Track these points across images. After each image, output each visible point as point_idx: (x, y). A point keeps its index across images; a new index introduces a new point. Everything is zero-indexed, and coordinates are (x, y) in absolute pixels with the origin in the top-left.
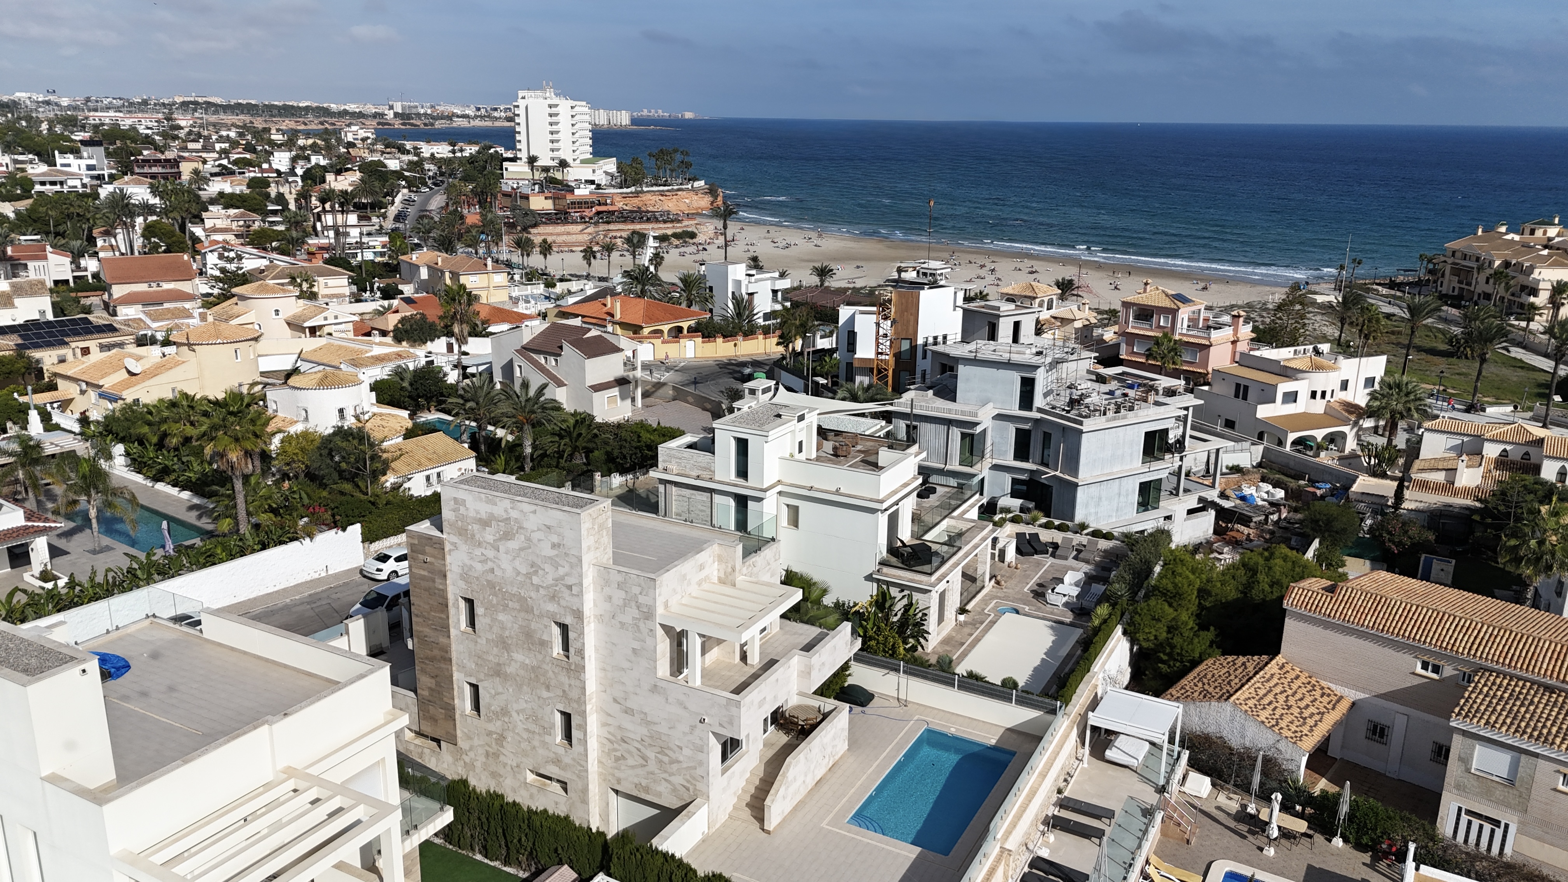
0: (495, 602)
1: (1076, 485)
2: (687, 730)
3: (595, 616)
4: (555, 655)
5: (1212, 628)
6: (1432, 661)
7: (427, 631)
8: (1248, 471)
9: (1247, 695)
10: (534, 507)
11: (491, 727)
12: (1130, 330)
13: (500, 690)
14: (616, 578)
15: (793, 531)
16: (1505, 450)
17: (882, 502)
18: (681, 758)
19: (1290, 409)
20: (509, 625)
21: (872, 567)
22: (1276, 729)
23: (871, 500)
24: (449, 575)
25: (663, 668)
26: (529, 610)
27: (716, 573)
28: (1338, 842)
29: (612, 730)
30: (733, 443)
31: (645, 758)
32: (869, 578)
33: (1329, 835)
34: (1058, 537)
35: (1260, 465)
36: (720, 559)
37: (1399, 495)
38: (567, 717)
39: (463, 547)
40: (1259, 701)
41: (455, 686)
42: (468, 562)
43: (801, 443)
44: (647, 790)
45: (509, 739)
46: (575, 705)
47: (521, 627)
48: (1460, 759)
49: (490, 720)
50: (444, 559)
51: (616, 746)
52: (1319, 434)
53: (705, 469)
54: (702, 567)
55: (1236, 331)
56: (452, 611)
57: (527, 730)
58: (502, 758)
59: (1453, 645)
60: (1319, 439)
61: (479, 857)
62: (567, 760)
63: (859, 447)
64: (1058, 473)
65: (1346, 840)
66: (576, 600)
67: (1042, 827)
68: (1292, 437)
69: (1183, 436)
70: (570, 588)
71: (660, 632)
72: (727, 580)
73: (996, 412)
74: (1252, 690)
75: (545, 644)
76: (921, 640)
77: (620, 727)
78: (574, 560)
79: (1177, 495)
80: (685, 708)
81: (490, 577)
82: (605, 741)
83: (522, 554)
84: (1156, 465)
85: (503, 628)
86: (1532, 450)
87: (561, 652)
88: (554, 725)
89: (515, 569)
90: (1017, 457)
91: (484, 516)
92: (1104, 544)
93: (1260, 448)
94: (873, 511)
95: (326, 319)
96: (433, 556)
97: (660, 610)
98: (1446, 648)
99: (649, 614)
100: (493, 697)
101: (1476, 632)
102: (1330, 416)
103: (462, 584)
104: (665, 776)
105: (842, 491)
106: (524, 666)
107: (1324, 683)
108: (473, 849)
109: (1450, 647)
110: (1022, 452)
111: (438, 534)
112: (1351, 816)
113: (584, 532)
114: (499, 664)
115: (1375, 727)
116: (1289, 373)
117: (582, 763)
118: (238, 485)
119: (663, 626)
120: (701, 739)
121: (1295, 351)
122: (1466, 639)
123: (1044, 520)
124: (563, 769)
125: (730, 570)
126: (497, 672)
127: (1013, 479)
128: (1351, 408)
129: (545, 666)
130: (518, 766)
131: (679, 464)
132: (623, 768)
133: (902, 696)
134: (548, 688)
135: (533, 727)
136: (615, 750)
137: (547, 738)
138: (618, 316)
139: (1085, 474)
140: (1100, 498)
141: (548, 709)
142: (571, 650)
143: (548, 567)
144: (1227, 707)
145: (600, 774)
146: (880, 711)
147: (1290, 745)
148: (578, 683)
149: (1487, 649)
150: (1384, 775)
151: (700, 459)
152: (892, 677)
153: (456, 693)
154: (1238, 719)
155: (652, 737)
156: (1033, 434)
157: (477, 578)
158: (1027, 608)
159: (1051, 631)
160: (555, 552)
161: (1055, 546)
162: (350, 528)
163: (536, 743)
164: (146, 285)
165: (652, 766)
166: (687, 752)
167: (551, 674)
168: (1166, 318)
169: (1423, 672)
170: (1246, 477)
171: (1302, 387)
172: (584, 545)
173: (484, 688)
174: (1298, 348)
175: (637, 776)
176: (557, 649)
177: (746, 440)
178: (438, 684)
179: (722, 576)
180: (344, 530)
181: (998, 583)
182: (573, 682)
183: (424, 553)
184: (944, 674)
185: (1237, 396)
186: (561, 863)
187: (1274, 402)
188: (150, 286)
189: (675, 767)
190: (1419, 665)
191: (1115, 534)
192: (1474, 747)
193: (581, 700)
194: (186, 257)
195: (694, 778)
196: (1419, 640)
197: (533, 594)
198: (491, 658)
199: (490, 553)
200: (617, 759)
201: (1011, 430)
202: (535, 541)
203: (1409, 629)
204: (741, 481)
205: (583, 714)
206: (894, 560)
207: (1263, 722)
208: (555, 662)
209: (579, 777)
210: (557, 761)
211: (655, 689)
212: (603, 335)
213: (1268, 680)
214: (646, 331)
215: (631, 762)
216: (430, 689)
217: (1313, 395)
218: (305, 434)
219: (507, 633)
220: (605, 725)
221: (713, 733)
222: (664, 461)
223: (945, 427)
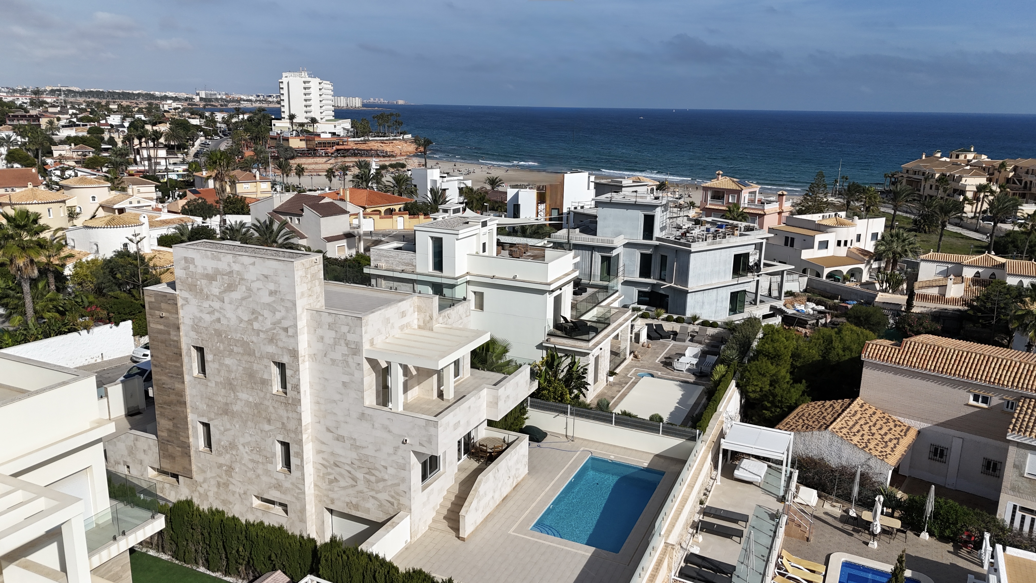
0: (222, 348)
1: (687, 292)
2: (391, 451)
3: (310, 356)
4: (274, 392)
5: (804, 381)
6: (982, 393)
7: (164, 378)
8: (798, 295)
9: (840, 426)
10: (253, 260)
11: (221, 460)
12: (708, 206)
13: (228, 426)
14: (328, 319)
15: (479, 313)
16: (978, 273)
17: (549, 284)
18: (386, 477)
19: (823, 253)
20: (235, 368)
21: (541, 338)
22: (867, 449)
23: (541, 284)
24: (182, 327)
25: (370, 398)
26: (250, 353)
27: (416, 322)
28: (925, 536)
29: (325, 456)
30: (430, 242)
31: (354, 479)
32: (540, 347)
33: (918, 531)
34: (677, 327)
35: (805, 291)
36: (419, 309)
37: (910, 304)
38: (286, 446)
39: (194, 302)
40: (850, 429)
41: (190, 426)
42: (198, 315)
43: (484, 244)
44: (356, 507)
45: (237, 470)
46: (293, 435)
47: (245, 369)
48: (1015, 466)
49: (220, 454)
50: (177, 313)
51: (329, 470)
52: (845, 269)
53: (408, 264)
54: (403, 314)
55: (781, 205)
56: (185, 359)
57: (252, 461)
58: (231, 487)
59: (999, 380)
60: (845, 273)
61: (202, 569)
62: (287, 485)
63: (529, 254)
64: (672, 285)
65: (931, 534)
66: (292, 340)
67: (691, 531)
68: (827, 271)
70: (286, 330)
71: (366, 366)
72: (426, 326)
73: (627, 241)
74: (843, 422)
75: (265, 383)
76: (583, 390)
77: (332, 454)
78: (289, 305)
79: (756, 304)
80: (389, 431)
81: (217, 326)
82: (320, 467)
83: (244, 303)
84: (742, 280)
85: (230, 371)
86: (997, 272)
87: (280, 389)
88: (275, 454)
89: (238, 317)
90: (641, 275)
91: (210, 271)
92: (711, 331)
93: (806, 279)
94: (542, 292)
95: (131, 203)
96: (167, 311)
97: (366, 346)
98: (994, 383)
99: (356, 350)
100: (222, 433)
101: (1016, 369)
102: (851, 257)
103: (193, 334)
104: (373, 493)
105: (518, 278)
106: (248, 403)
107: (894, 417)
108: (197, 563)
109: (997, 381)
110: (645, 271)
111: (173, 291)
112: (936, 514)
113: (297, 279)
114: (227, 404)
115: (936, 449)
116: (822, 228)
117: (300, 486)
118: (26, 287)
119: (369, 360)
120: (403, 458)
121: (823, 216)
122: (1009, 374)
123: (665, 316)
124: (284, 492)
125: (428, 318)
126: (226, 411)
127: (639, 292)
128: (865, 252)
129: (266, 403)
130: (245, 493)
131: (387, 262)
132: (336, 489)
133: (570, 434)
134: (269, 421)
135: (257, 457)
136: (329, 474)
137: (270, 467)
138: (348, 201)
139: (692, 285)
140: (703, 303)
141: (269, 441)
142: (289, 386)
143: (266, 313)
144: (826, 434)
145: (317, 496)
146: (552, 445)
147: (879, 462)
148: (295, 415)
149: (1026, 381)
151: (404, 257)
152: (562, 418)
153: (190, 432)
154: (835, 443)
155: (360, 460)
156: (653, 257)
157: (206, 328)
158: (659, 373)
159: (680, 388)
160: (272, 299)
161: (675, 334)
162: (122, 324)
163: (260, 471)
164: (3, 190)
165: (361, 486)
166: (391, 471)
167: (271, 409)
168: (734, 197)
169: (975, 403)
170: (797, 299)
171: (831, 237)
172: (298, 291)
173: (214, 426)
174: (825, 214)
175: (348, 495)
176: (276, 387)
177: (441, 239)
178: (175, 425)
179: (422, 324)
180: (117, 324)
181: (636, 357)
182: (290, 415)
183: (160, 309)
184: (604, 413)
185: (786, 244)
186: (274, 569)
187: (813, 248)
188: (6, 191)
189: (381, 485)
190: (971, 398)
191: (719, 323)
192: (1027, 456)
193: (298, 431)
194: (34, 170)
195: (398, 494)
196: (972, 378)
197: (254, 339)
198: (220, 399)
199: (217, 305)
200: (331, 482)
201: (637, 255)
202: (255, 290)
203: (963, 370)
204: (437, 273)
205: (300, 443)
206: (559, 333)
207: (856, 445)
208: (275, 397)
209: (297, 499)
210: (278, 486)
211: (362, 416)
212: (335, 202)
213: (854, 415)
214: (370, 210)
215: (342, 483)
216: (169, 430)
217: (839, 243)
218: (94, 261)
219: (233, 376)
220: (319, 452)
221: (414, 452)
222: (375, 260)
223: (590, 252)
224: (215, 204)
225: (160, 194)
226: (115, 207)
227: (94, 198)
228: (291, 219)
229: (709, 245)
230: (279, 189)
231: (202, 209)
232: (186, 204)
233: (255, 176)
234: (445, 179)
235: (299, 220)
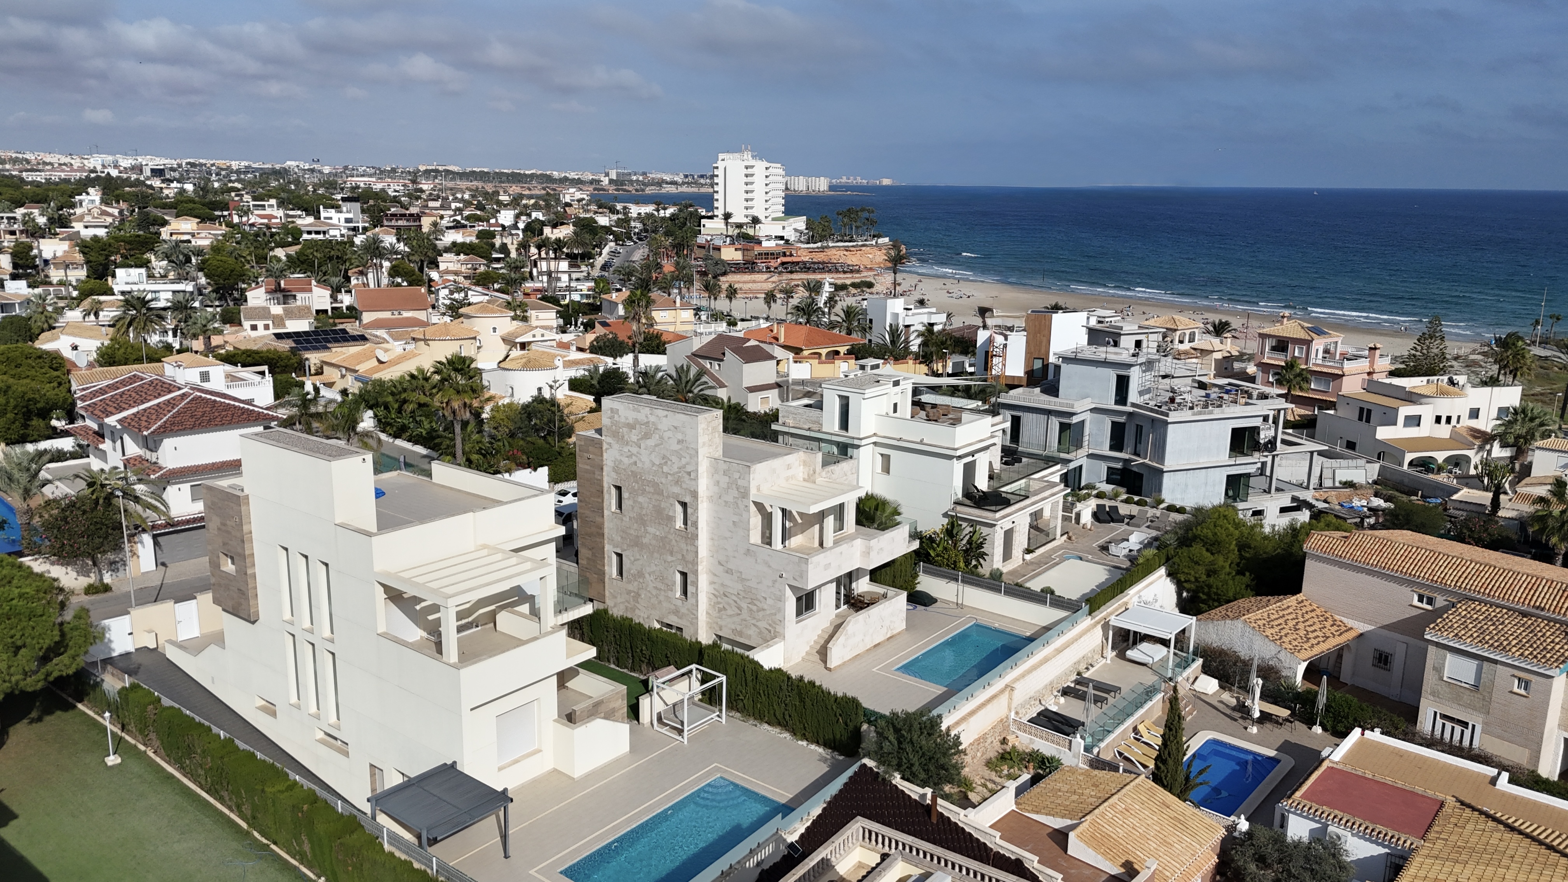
0: (636, 487)
1: (1162, 472)
2: (770, 584)
3: (708, 497)
4: (677, 527)
5: (1247, 574)
6: (1427, 593)
7: (587, 512)
8: (1361, 486)
9: (1259, 617)
10: (666, 413)
11: (630, 587)
12: (1266, 360)
13: (638, 557)
14: (725, 466)
15: (885, 476)
17: (956, 449)
18: (765, 607)
19: (1413, 432)
20: (646, 505)
21: (947, 506)
22: (1278, 642)
23: (947, 448)
24: (605, 468)
25: (756, 537)
26: (660, 493)
27: (801, 475)
28: (1318, 729)
29: (716, 586)
30: (837, 399)
31: (740, 608)
32: (945, 515)
33: (1310, 723)
34: (1134, 509)
35: (1375, 482)
36: (805, 463)
37: (1496, 504)
38: (684, 575)
39: (616, 446)
40: (1268, 622)
41: (606, 556)
42: (619, 458)
43: (895, 405)
44: (741, 634)
45: (643, 596)
46: (690, 566)
47: (654, 506)
48: (1435, 668)
49: (629, 582)
50: (602, 456)
51: (719, 599)
52: (1440, 456)
53: (814, 422)
54: (789, 467)
55: (1372, 363)
56: (606, 496)
57: (656, 588)
58: (637, 611)
59: (1443, 578)
60: (1440, 461)
61: (613, 666)
62: (683, 610)
63: (950, 416)
64: (1147, 461)
65: (1325, 729)
66: (693, 483)
67: (1056, 693)
68: (1409, 457)
69: (1275, 438)
70: (689, 474)
71: (753, 508)
72: (810, 479)
73: (1093, 406)
74: (1265, 615)
75: (671, 519)
76: (981, 560)
77: (722, 585)
78: (692, 452)
79: (1269, 492)
80: (769, 566)
81: (634, 468)
82: (712, 596)
83: (657, 449)
84: (1241, 460)
85: (642, 508)
87: (683, 526)
88: (675, 583)
89: (651, 461)
90: (1112, 448)
91: (631, 421)
92: (1179, 517)
93: (1377, 466)
94: (950, 457)
95: (534, 336)
96: (594, 454)
97: (753, 491)
98: (1436, 581)
99: (745, 494)
100: (632, 563)
101: (1464, 568)
102: (1455, 439)
103: (614, 475)
104: (754, 621)
105: (925, 441)
106: (655, 536)
107: (1337, 617)
108: (609, 661)
109: (1439, 580)
110: (1117, 443)
111: (599, 437)
112: (1328, 707)
113: (700, 431)
114: (637, 537)
115: (1381, 655)
116: (1414, 398)
117: (695, 612)
118: (458, 428)
119: (754, 502)
120: (780, 590)
121: (1428, 381)
122: (1454, 573)
123: (1125, 497)
124: (680, 618)
125: (812, 472)
126: (636, 543)
127: (1109, 468)
128: (1477, 433)
129: (670, 536)
130: (648, 618)
131: (794, 419)
132: (724, 617)
133: (960, 602)
134: (671, 554)
135: (660, 585)
136: (719, 603)
137: (670, 594)
138: (782, 340)
139: (1170, 461)
140: (1186, 486)
141: (671, 570)
142: (689, 523)
143: (674, 459)
144: (1239, 624)
145: (708, 623)
146: (940, 610)
147: (1289, 655)
148: (693, 548)
149: (1472, 582)
150: (1388, 698)
151: (811, 414)
152: (953, 586)
153: (606, 561)
154: (1247, 634)
155: (744, 591)
156: (1127, 426)
157: (625, 470)
158: (1090, 557)
159: (1107, 572)
160: (679, 447)
161: (1132, 517)
162: (540, 469)
163: (662, 598)
164: (390, 313)
165: (745, 615)
166: (770, 601)
167: (674, 542)
168: (1301, 349)
169: (1419, 604)
170: (1358, 492)
171: (1426, 412)
172: (700, 441)
173: (626, 556)
174: (1431, 378)
175: (734, 623)
176: (679, 524)
177: (847, 398)
178: (594, 555)
179: (806, 477)
180: (535, 470)
181: (1069, 538)
182: (689, 548)
183: (588, 452)
184: (994, 582)
185: (1360, 419)
186: (669, 665)
187: (1396, 424)
188: (393, 314)
189: (761, 614)
190: (1416, 598)
191: (1188, 509)
192: (1446, 657)
193: (695, 563)
194: (423, 290)
195: (775, 623)
196: (1414, 575)
197: (663, 480)
198: (632, 532)
199: (634, 450)
200: (720, 610)
201: (1106, 424)
202: (666, 439)
203: (1407, 566)
204: (843, 433)
205: (696, 573)
206: (968, 502)
207: (1267, 636)
208: (677, 532)
209: (691, 623)
210: (676, 612)
211: (748, 552)
212: (761, 345)
213: (1283, 610)
214: (806, 353)
215: (730, 612)
216: (588, 559)
217: (1438, 420)
218: (510, 405)
219: (644, 512)
220: (712, 583)
221: (789, 585)
222: (783, 417)
223: (1046, 417)
224: (627, 340)
225: (561, 321)
226: (518, 340)
227: (494, 329)
228: (711, 363)
229: (1194, 414)
230: (704, 318)
231: (613, 346)
232: (595, 340)
233: (675, 302)
234: (910, 313)
235: (719, 365)
